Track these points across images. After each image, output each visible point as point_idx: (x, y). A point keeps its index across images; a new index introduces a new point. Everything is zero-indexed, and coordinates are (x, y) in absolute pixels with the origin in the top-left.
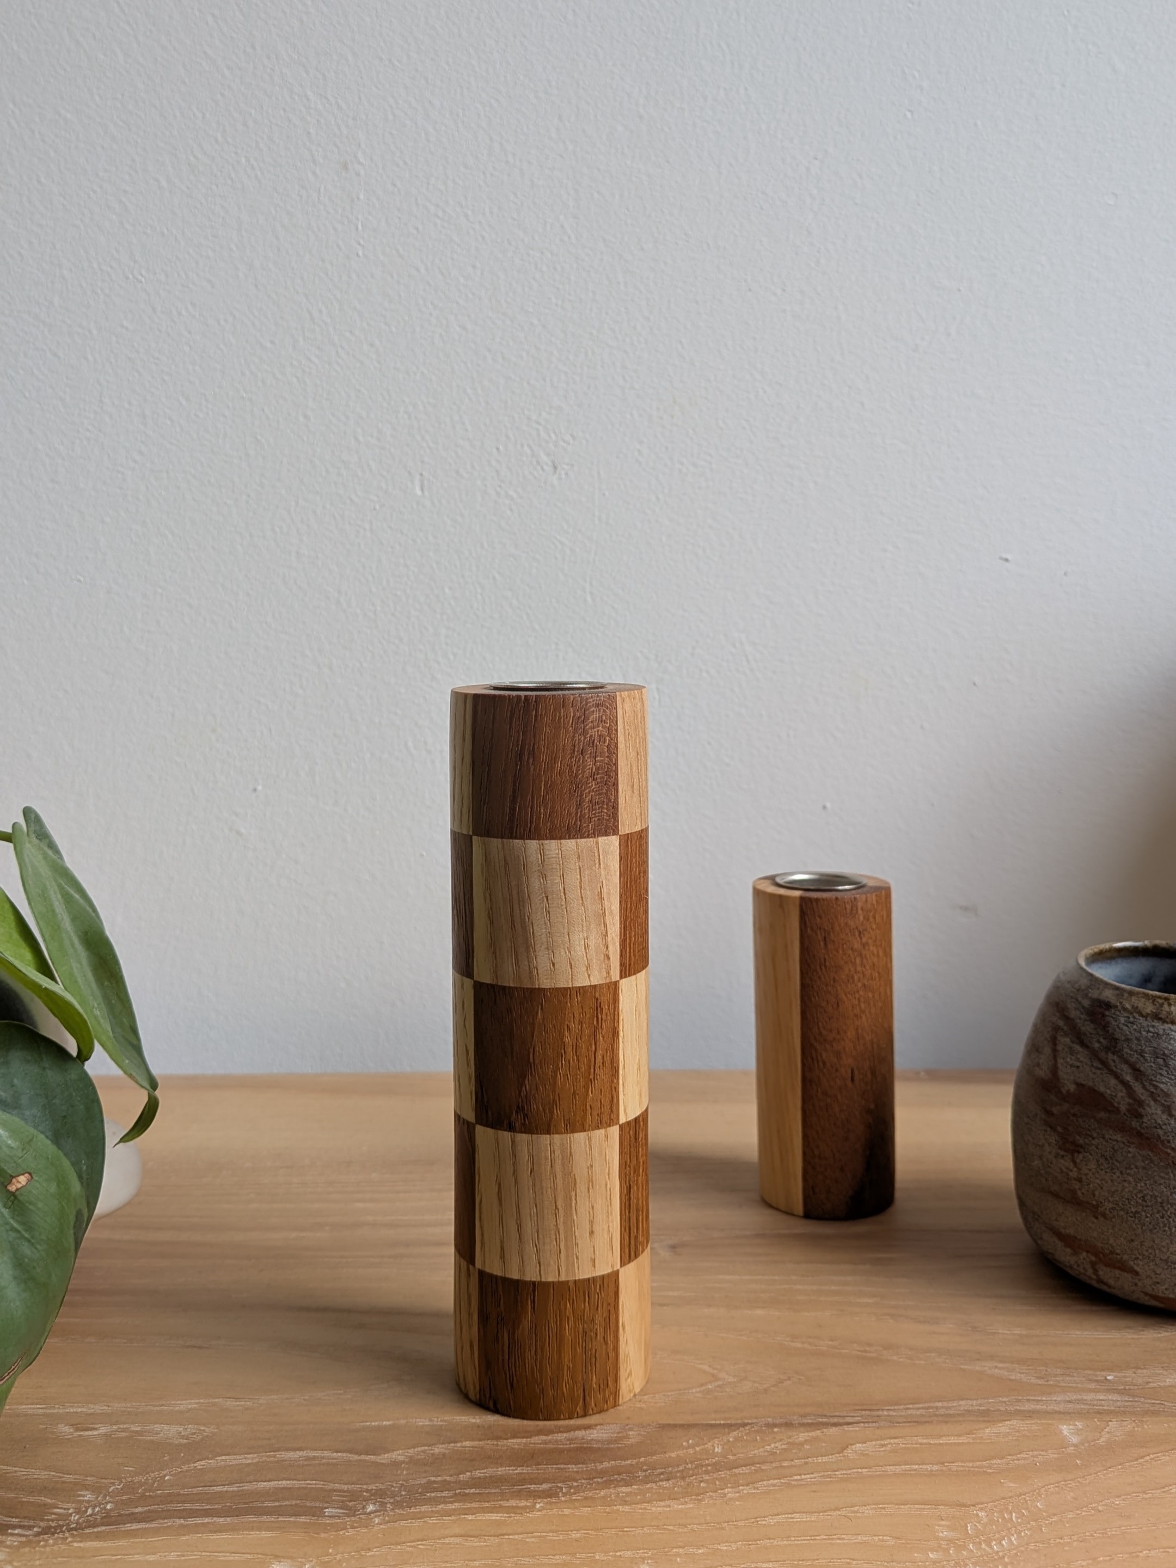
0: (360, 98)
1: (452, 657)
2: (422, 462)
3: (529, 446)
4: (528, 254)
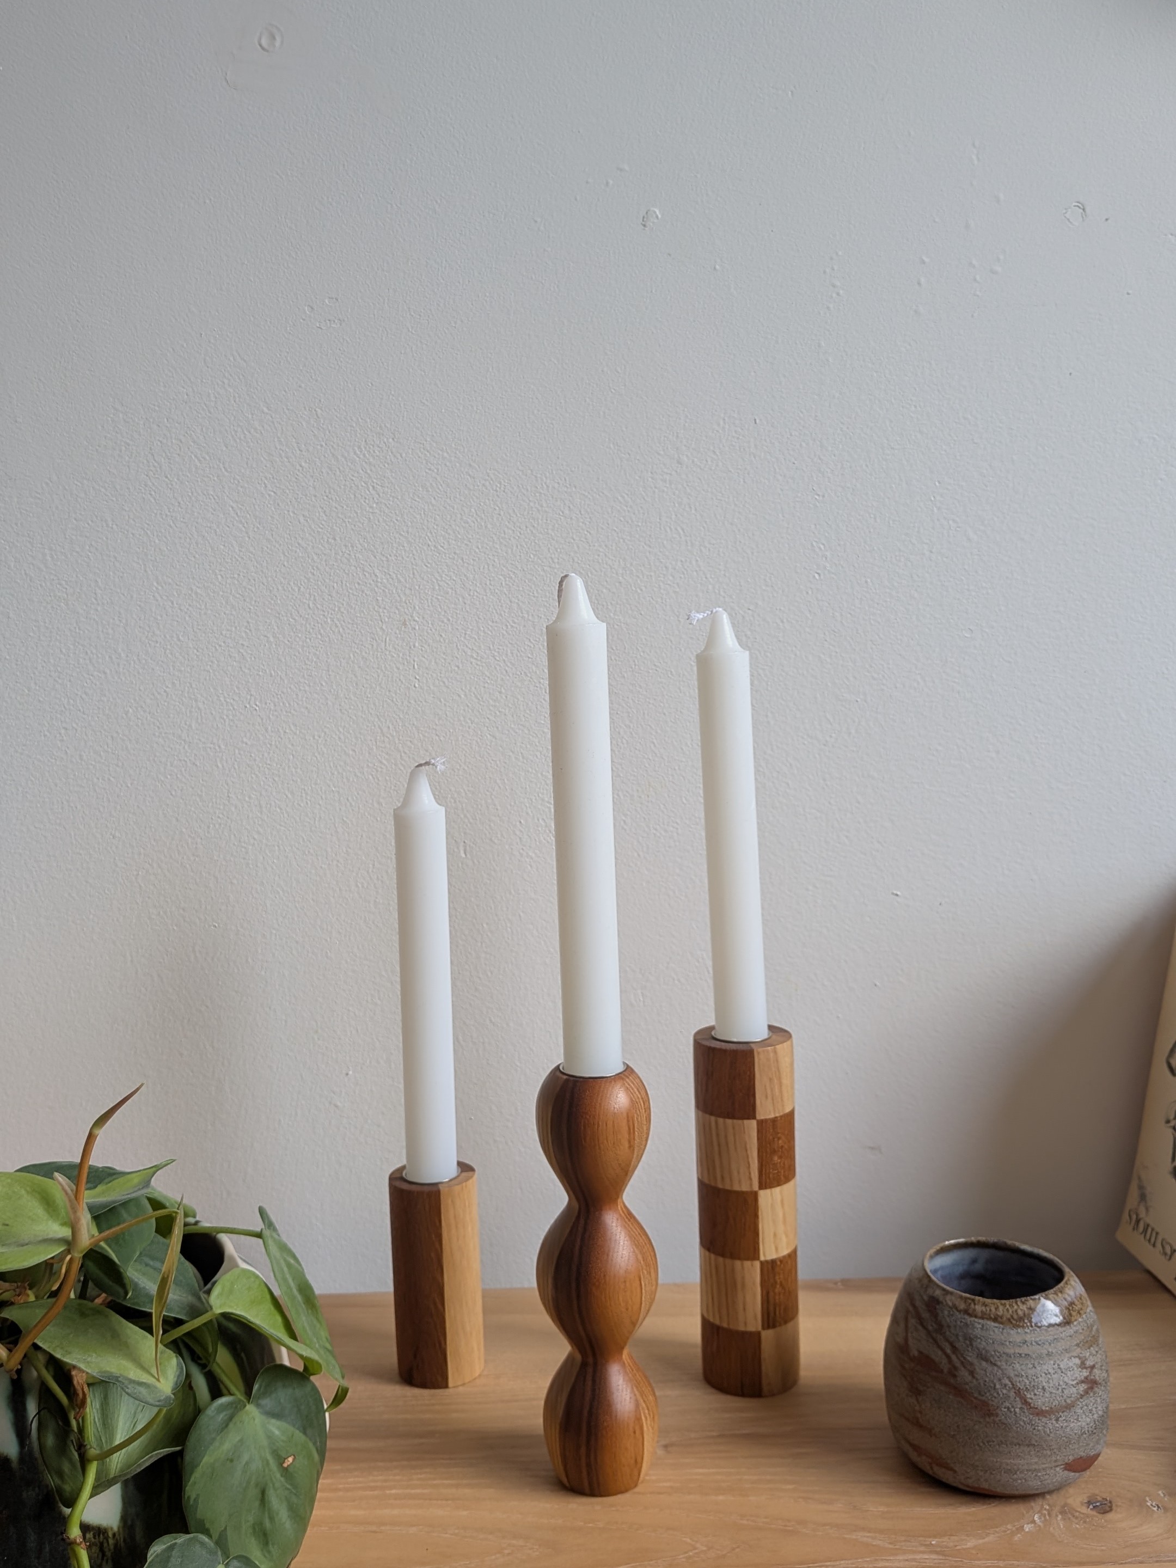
0: (414, 574)
1: (489, 974)
2: (465, 833)
3: (543, 819)
4: (540, 682)
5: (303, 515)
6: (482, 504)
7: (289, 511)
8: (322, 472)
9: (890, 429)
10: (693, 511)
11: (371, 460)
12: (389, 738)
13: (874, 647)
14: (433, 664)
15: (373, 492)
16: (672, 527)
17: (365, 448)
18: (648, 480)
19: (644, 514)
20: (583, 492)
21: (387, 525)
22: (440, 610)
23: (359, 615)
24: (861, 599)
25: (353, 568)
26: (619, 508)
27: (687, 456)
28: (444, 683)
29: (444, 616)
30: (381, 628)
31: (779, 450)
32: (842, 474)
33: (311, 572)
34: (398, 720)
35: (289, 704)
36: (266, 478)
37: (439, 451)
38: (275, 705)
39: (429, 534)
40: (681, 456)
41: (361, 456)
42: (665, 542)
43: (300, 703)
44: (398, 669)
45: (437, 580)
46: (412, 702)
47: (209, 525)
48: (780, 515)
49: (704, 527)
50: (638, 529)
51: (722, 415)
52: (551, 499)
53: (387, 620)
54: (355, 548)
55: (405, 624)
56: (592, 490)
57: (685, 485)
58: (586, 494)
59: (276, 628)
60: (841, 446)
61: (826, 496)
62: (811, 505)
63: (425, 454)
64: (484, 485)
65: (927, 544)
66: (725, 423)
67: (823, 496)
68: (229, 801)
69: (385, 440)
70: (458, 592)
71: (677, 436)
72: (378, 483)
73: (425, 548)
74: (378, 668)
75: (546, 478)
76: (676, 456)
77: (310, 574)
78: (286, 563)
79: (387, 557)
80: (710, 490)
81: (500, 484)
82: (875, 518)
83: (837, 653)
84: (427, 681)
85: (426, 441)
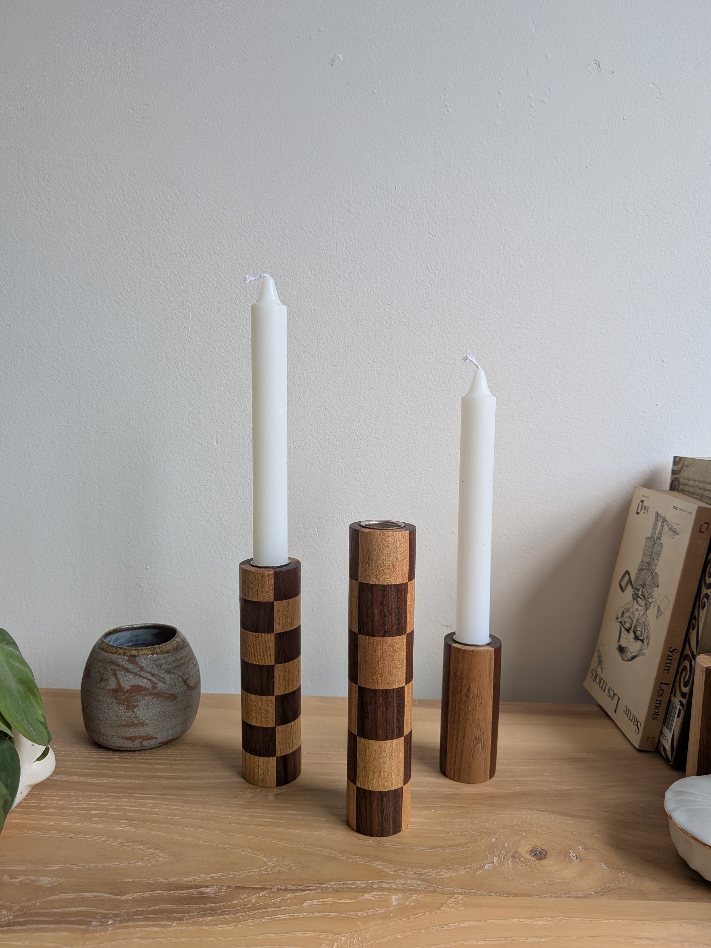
5: (125, 235)
6: (230, 232)
7: (116, 232)
8: (137, 209)
9: (477, 196)
10: (356, 242)
11: (166, 203)
12: (172, 372)
13: (461, 330)
14: (200, 328)
15: (166, 223)
16: (344, 251)
17: (162, 196)
18: (330, 221)
19: (327, 242)
20: (291, 227)
21: (174, 243)
22: (204, 296)
23: (156, 297)
24: (455, 301)
25: (153, 268)
26: (312, 238)
27: (354, 207)
28: (206, 341)
29: (207, 300)
30: (170, 306)
31: (410, 206)
32: (447, 223)
33: (129, 270)
34: (179, 362)
35: (115, 349)
36: (104, 212)
37: (206, 199)
38: (107, 349)
39: (198, 249)
40: (350, 207)
41: (160, 201)
42: (339, 260)
43: (122, 349)
44: (179, 331)
45: (203, 277)
46: (187, 351)
47: (70, 239)
48: (409, 247)
49: (363, 253)
50: (323, 252)
51: (376, 183)
52: (271, 230)
53: (173, 300)
54: (155, 256)
55: (183, 304)
56: (296, 226)
57: (352, 226)
58: (293, 228)
59: (108, 303)
60: (446, 205)
61: (437, 236)
62: (427, 241)
63: (198, 200)
64: (232, 220)
65: (496, 268)
66: (377, 188)
67: (435, 236)
68: (80, 405)
69: (174, 191)
70: (215, 286)
71: (348, 195)
72: (170, 217)
73: (196, 258)
74: (167, 330)
75: (269, 217)
76: (347, 207)
77: (128, 271)
78: (114, 264)
79: (173, 263)
80: (367, 229)
81: (241, 219)
82: (465, 251)
83: (439, 333)
84: (196, 339)
85: (198, 192)
